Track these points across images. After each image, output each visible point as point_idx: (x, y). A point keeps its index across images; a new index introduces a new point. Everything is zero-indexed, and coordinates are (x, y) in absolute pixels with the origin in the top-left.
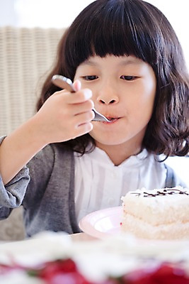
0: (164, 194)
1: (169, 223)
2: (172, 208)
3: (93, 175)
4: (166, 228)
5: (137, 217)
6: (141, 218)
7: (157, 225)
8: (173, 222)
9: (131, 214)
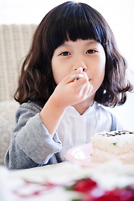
0: (120, 134)
1: (126, 153)
2: (127, 143)
3: (68, 123)
4: (124, 156)
5: (103, 150)
6: (106, 151)
7: (118, 155)
8: (128, 152)
9: (99, 148)
